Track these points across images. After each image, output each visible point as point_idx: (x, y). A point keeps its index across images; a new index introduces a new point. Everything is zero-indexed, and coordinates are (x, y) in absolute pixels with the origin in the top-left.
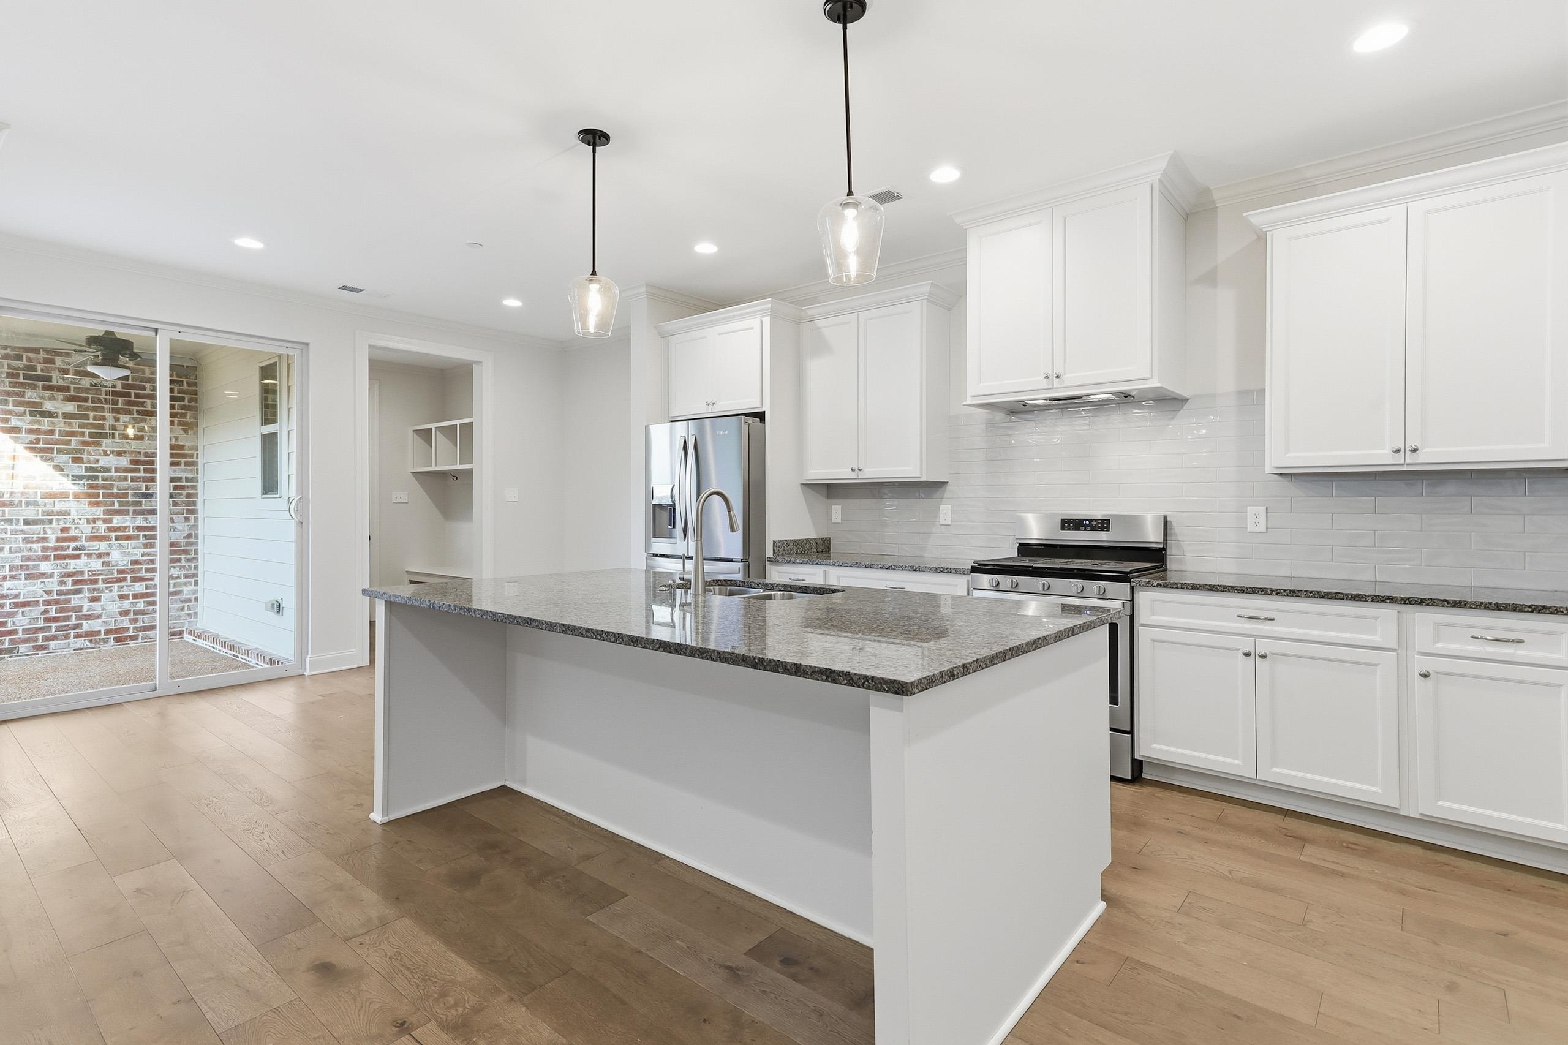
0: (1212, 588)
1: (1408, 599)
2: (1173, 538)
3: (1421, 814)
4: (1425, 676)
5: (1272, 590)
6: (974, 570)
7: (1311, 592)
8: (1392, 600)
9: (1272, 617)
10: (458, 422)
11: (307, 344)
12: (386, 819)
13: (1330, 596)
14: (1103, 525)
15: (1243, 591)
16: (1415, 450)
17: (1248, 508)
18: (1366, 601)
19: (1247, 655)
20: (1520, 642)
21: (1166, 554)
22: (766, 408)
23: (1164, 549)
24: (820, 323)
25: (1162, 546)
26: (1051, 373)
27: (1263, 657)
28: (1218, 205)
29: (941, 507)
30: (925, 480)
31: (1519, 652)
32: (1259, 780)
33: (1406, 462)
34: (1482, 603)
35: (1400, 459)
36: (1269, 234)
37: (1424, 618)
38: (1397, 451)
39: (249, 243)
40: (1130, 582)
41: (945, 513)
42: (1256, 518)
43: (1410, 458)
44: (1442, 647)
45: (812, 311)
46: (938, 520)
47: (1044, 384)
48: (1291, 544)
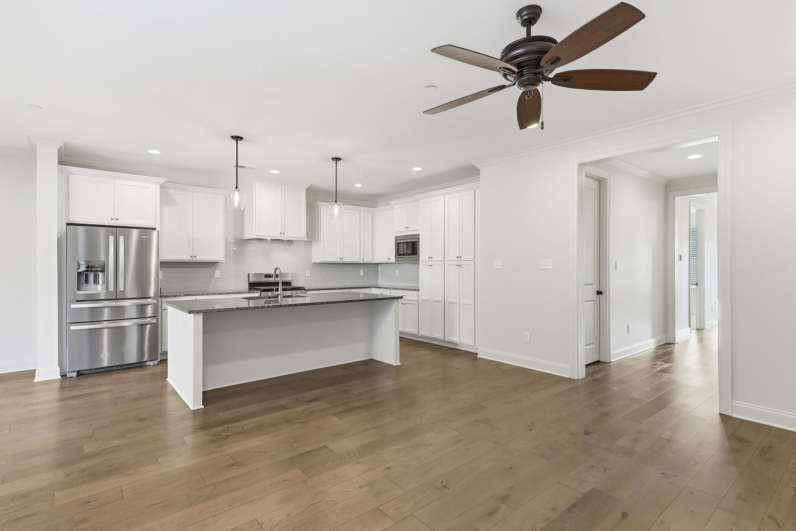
16: (343, 259)
17: (307, 270)
22: (157, 227)
23: (291, 282)
26: (282, 232)
29: (216, 271)
33: (341, 261)
38: (340, 259)
42: (308, 273)
47: (280, 235)
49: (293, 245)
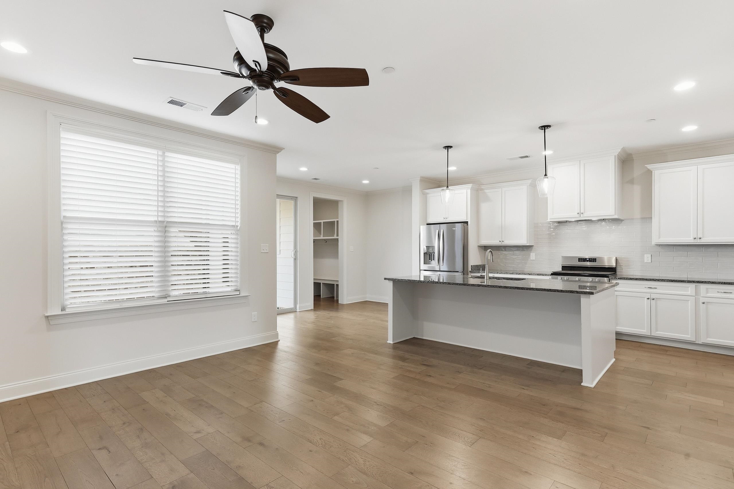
0: (636, 279)
1: (699, 281)
2: (618, 264)
3: (702, 343)
4: (703, 303)
5: (656, 280)
6: (552, 274)
7: (669, 280)
8: (694, 282)
9: (656, 287)
10: (322, 221)
11: (297, 197)
12: (394, 342)
13: (674, 281)
14: (593, 260)
15: (647, 280)
16: (700, 238)
17: (645, 255)
18: (686, 282)
19: (648, 299)
20: (731, 293)
21: (616, 270)
22: (469, 220)
23: (616, 268)
24: (486, 191)
25: (615, 267)
26: (579, 212)
27: (653, 299)
28: (634, 159)
29: (531, 254)
30: (528, 245)
31: (731, 296)
32: (652, 336)
33: (698, 242)
34: (720, 282)
35: (696, 241)
36: (653, 172)
37: (703, 287)
38: (695, 239)
39: (304, 169)
40: (609, 278)
41: (533, 256)
42: (647, 258)
43: (699, 241)
44: (709, 295)
45: (483, 187)
46: (530, 258)
47: (577, 216)
48: (659, 266)
49: (621, 224)
